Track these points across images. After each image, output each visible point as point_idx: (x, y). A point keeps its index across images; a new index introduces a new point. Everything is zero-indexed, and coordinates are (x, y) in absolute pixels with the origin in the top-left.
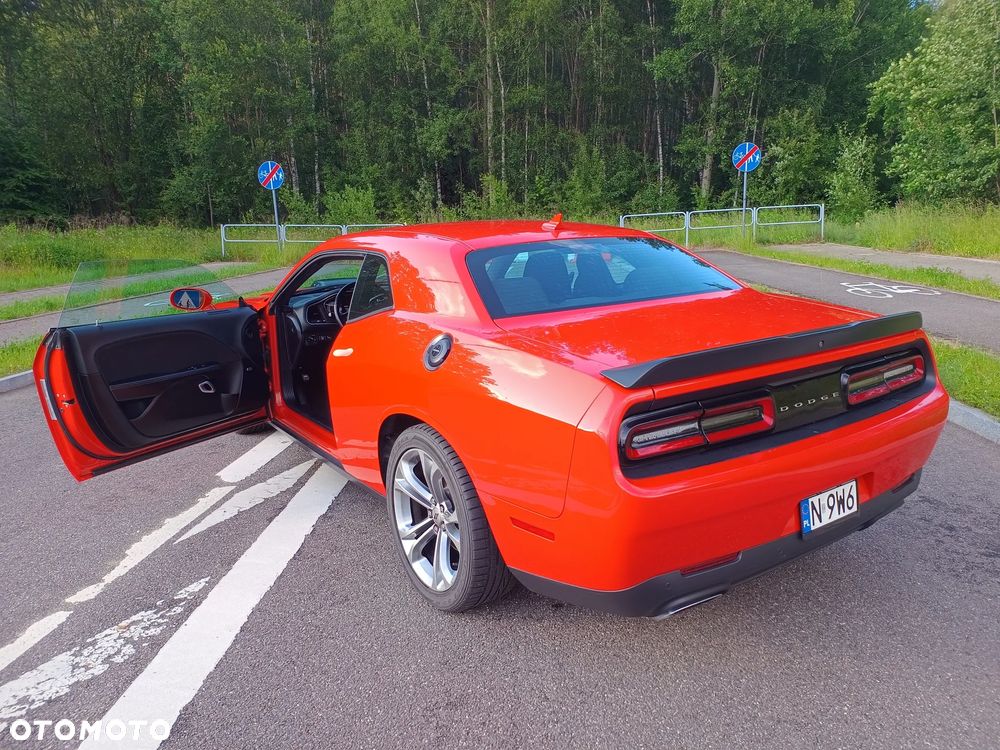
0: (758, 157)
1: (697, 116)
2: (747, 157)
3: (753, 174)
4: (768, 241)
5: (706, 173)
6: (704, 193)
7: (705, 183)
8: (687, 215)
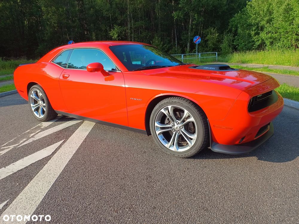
0: (200, 40)
1: (186, 29)
2: (197, 40)
3: (199, 44)
4: (203, 62)
5: (188, 45)
6: (188, 50)
7: (188, 48)
8: (182, 55)
